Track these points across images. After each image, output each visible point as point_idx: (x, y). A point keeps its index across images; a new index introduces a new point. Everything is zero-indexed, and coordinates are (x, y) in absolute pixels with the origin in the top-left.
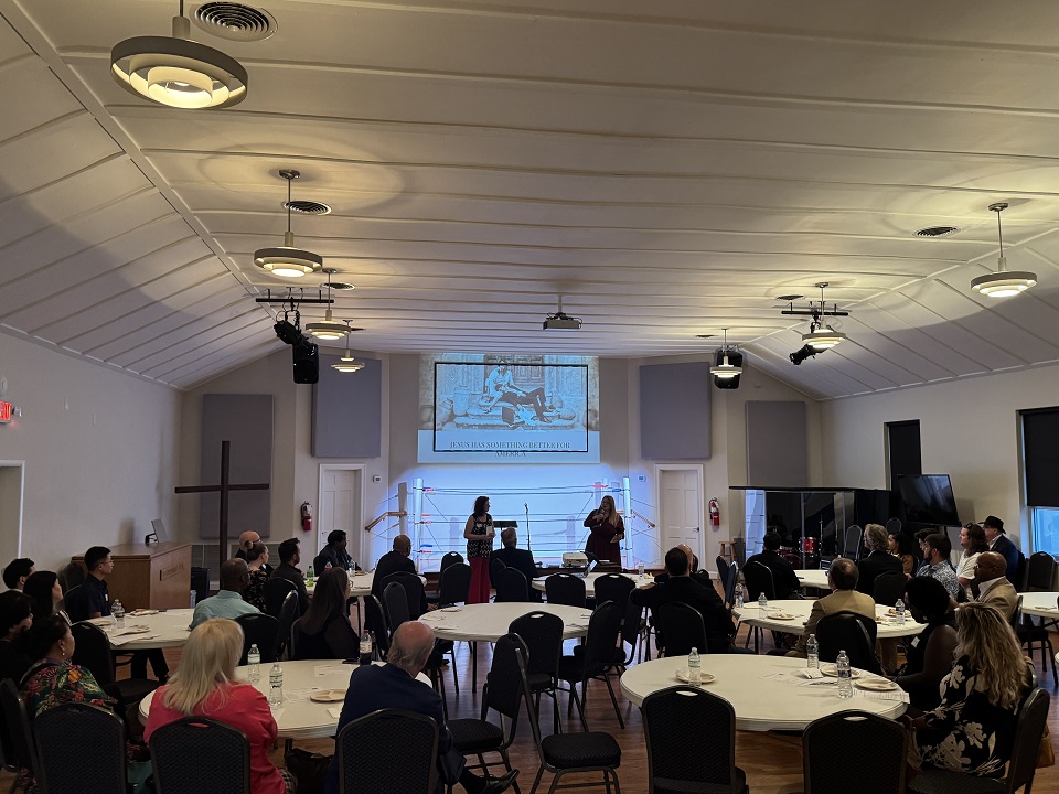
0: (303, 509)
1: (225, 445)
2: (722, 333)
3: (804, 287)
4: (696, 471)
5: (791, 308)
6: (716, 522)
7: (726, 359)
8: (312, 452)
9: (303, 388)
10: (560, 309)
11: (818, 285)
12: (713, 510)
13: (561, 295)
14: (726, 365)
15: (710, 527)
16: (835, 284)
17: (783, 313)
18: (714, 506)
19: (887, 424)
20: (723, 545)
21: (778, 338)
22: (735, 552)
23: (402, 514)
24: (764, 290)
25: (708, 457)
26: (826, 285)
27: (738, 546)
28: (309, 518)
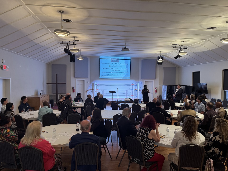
0: (73, 88)
1: (57, 75)
2: (159, 53)
3: (179, 42)
4: (152, 81)
5: (175, 47)
6: (156, 92)
7: (160, 58)
8: (74, 77)
9: (72, 63)
10: (125, 47)
11: (182, 42)
12: (156, 89)
13: (125, 43)
14: (160, 59)
15: (155, 93)
16: (186, 41)
17: (174, 48)
18: (156, 88)
19: (193, 72)
20: (157, 96)
21: (172, 54)
22: (160, 98)
23: (93, 89)
24: (170, 42)
25: (155, 79)
26: (184, 41)
27: (160, 97)
28: (74, 90)
